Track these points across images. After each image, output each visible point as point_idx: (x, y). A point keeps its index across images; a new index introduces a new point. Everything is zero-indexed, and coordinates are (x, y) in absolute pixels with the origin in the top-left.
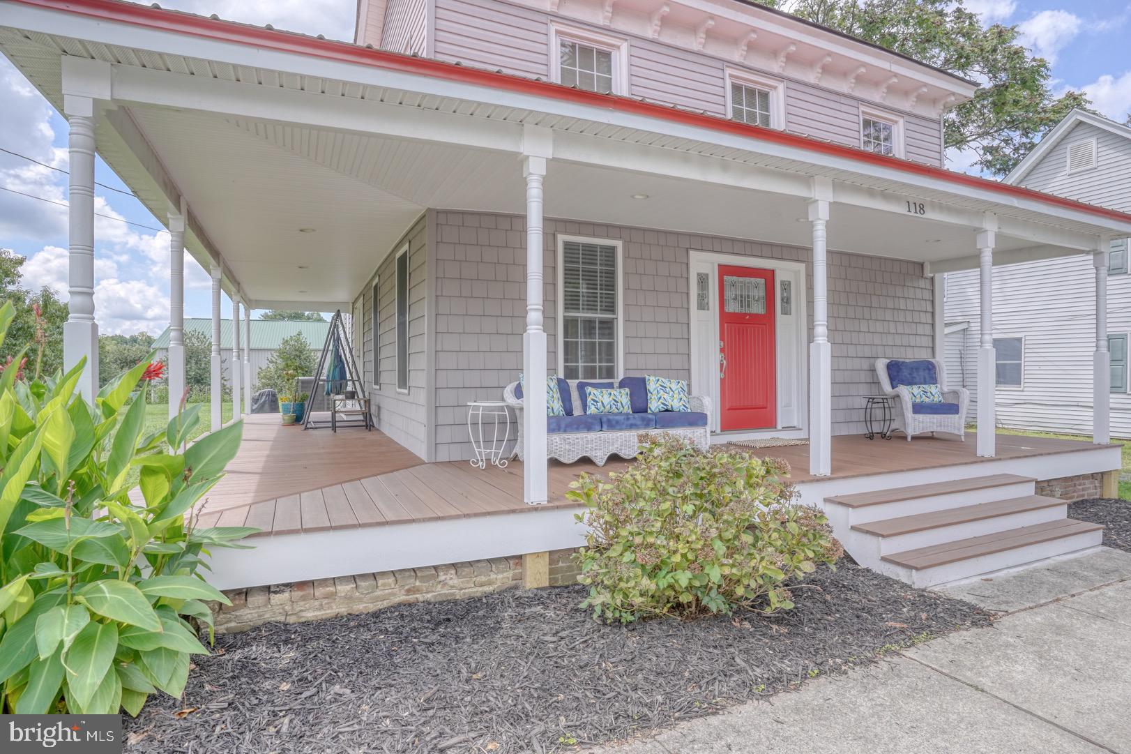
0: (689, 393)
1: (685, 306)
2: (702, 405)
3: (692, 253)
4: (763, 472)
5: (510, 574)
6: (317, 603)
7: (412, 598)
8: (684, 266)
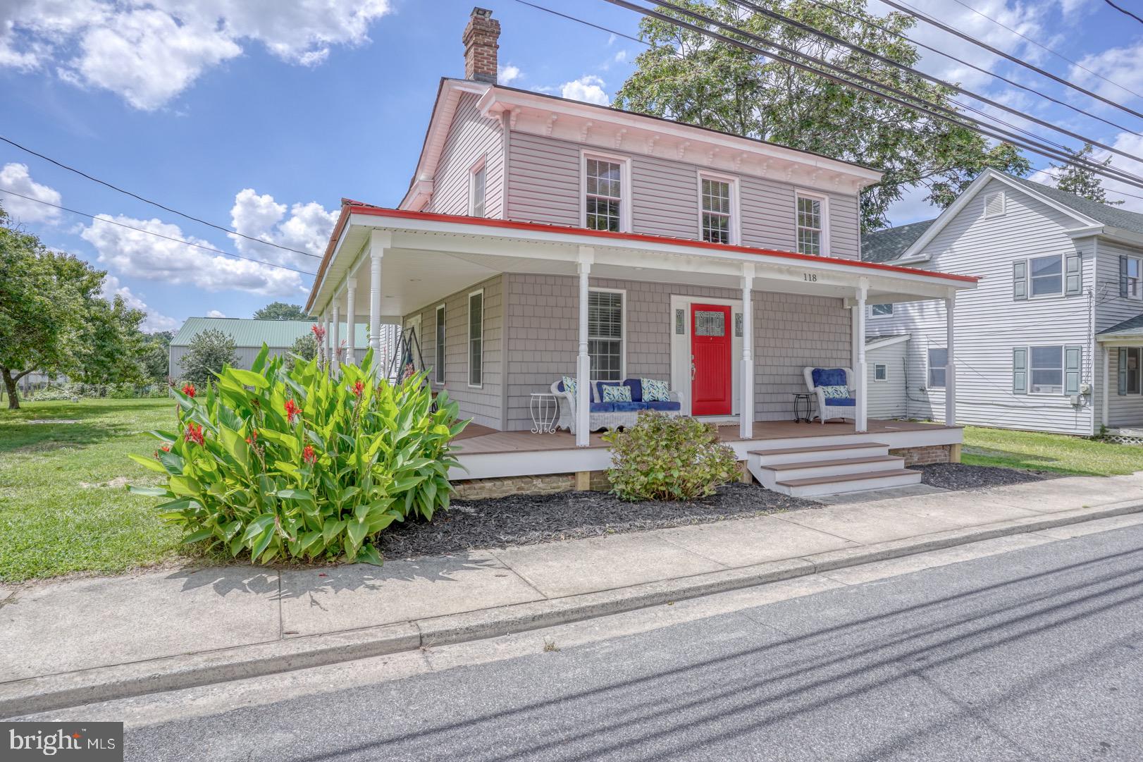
0: (670, 389)
1: (668, 332)
2: (677, 397)
3: (672, 296)
4: (704, 430)
5: (569, 483)
6: (475, 491)
7: (520, 492)
8: (667, 305)
